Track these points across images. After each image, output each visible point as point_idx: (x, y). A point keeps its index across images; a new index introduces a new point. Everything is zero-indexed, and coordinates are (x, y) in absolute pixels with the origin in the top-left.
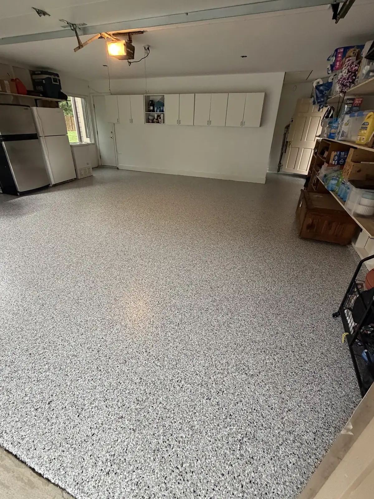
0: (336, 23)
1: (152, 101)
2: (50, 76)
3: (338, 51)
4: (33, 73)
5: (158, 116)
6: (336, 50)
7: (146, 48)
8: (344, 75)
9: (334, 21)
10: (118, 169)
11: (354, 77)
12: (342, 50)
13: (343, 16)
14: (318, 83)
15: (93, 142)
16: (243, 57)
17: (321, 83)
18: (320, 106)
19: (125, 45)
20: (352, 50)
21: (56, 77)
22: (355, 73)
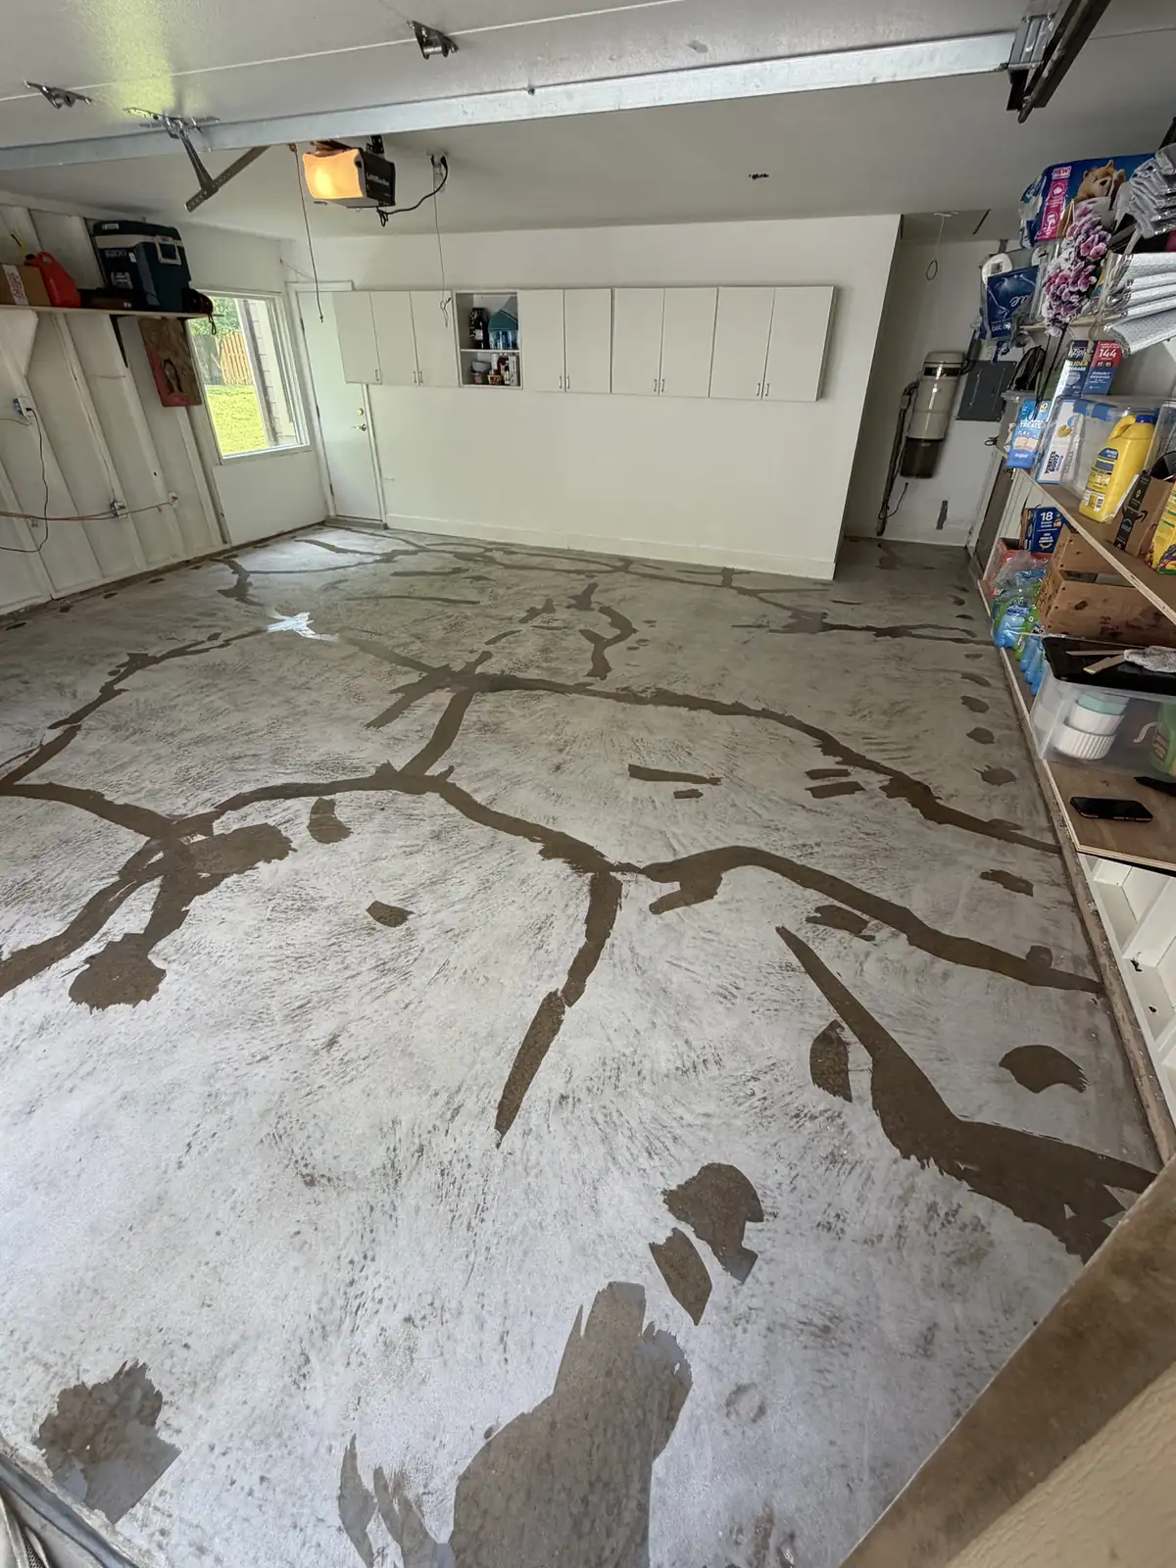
0: (1022, 120)
1: (480, 311)
2: (148, 239)
3: (1055, 176)
4: (96, 229)
5: (502, 360)
6: (1048, 172)
7: (437, 160)
8: (1066, 266)
9: (1016, 113)
10: (386, 527)
11: (1093, 279)
12: (1065, 174)
13: (1041, 101)
14: (998, 267)
15: (306, 442)
16: (755, 177)
17: (1007, 268)
18: (999, 345)
19: (358, 164)
20: (1098, 172)
21: (170, 241)
22: (1097, 263)
